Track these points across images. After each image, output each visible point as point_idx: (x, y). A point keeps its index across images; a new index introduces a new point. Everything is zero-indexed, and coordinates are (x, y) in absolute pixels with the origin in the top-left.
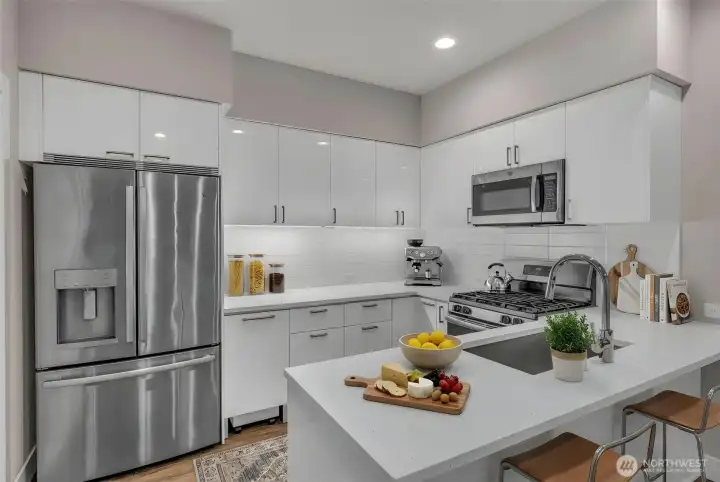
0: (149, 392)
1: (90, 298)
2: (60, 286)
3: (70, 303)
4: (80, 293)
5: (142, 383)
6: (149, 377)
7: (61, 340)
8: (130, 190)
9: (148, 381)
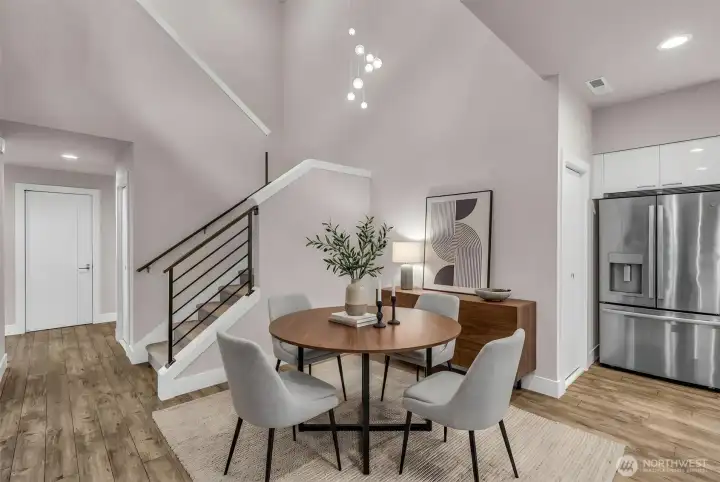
0: (674, 334)
1: (627, 270)
2: (611, 261)
3: (616, 271)
4: (622, 266)
5: (668, 327)
6: (674, 323)
7: (612, 289)
8: (652, 208)
9: (673, 326)
